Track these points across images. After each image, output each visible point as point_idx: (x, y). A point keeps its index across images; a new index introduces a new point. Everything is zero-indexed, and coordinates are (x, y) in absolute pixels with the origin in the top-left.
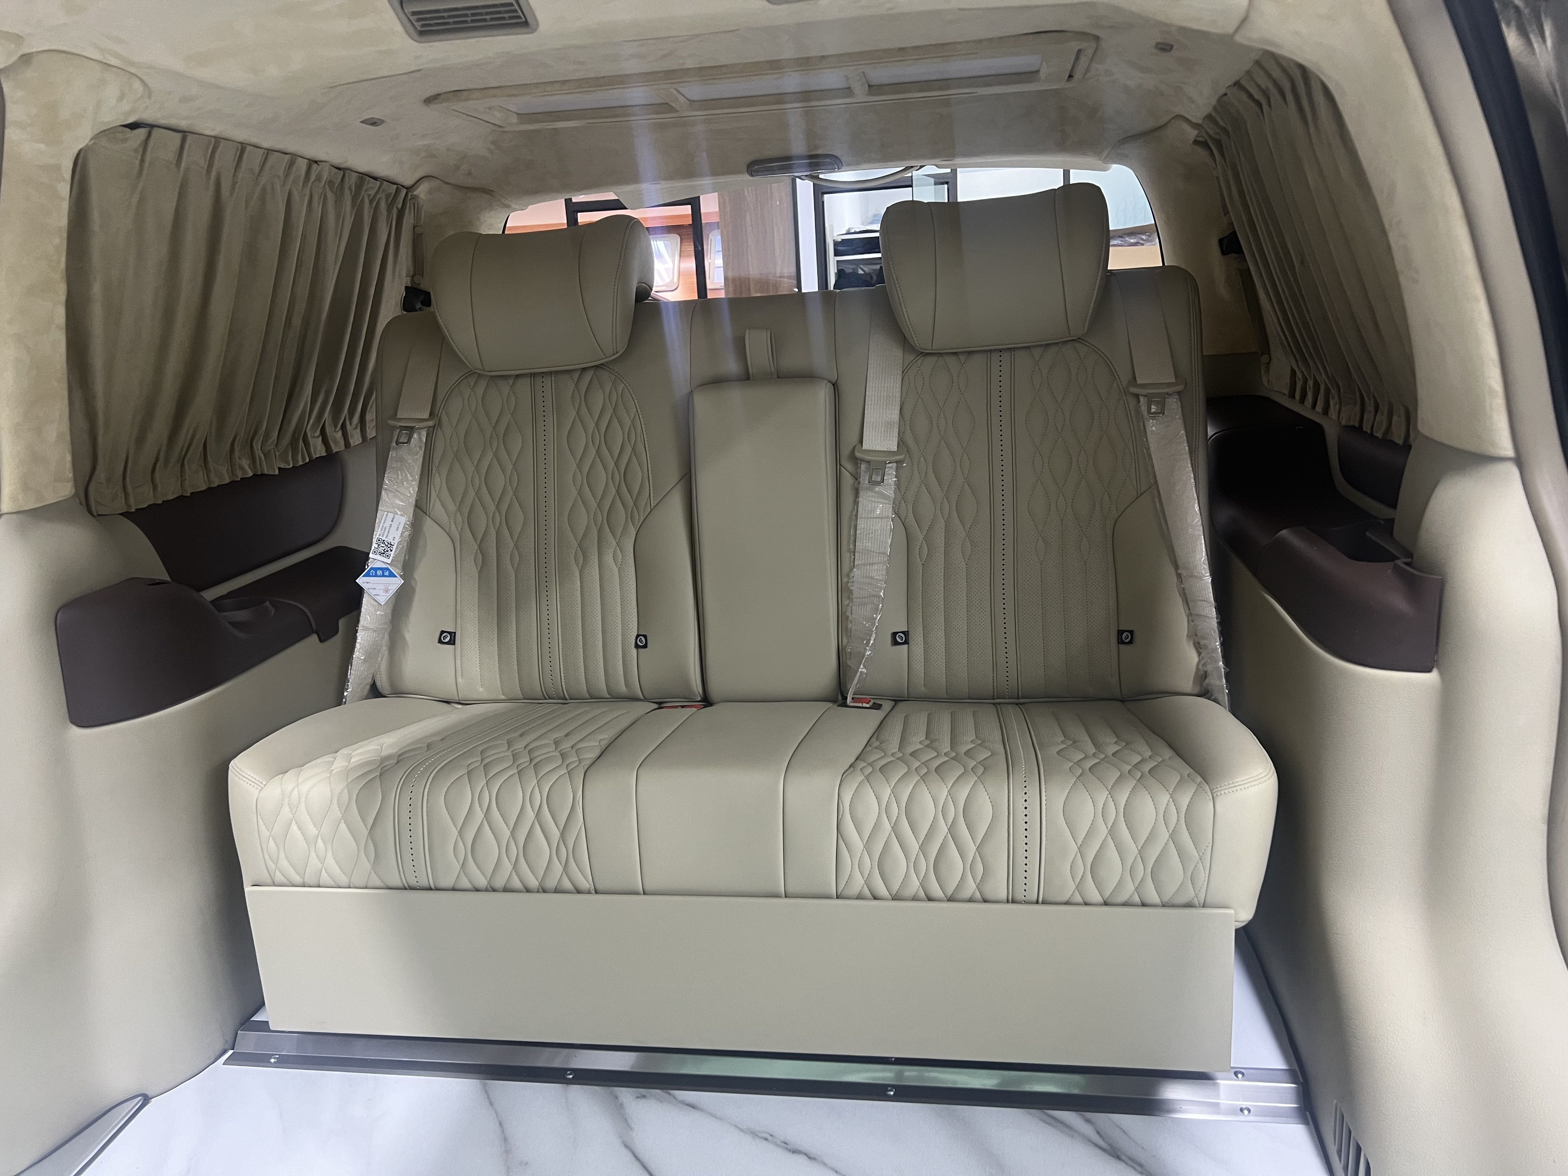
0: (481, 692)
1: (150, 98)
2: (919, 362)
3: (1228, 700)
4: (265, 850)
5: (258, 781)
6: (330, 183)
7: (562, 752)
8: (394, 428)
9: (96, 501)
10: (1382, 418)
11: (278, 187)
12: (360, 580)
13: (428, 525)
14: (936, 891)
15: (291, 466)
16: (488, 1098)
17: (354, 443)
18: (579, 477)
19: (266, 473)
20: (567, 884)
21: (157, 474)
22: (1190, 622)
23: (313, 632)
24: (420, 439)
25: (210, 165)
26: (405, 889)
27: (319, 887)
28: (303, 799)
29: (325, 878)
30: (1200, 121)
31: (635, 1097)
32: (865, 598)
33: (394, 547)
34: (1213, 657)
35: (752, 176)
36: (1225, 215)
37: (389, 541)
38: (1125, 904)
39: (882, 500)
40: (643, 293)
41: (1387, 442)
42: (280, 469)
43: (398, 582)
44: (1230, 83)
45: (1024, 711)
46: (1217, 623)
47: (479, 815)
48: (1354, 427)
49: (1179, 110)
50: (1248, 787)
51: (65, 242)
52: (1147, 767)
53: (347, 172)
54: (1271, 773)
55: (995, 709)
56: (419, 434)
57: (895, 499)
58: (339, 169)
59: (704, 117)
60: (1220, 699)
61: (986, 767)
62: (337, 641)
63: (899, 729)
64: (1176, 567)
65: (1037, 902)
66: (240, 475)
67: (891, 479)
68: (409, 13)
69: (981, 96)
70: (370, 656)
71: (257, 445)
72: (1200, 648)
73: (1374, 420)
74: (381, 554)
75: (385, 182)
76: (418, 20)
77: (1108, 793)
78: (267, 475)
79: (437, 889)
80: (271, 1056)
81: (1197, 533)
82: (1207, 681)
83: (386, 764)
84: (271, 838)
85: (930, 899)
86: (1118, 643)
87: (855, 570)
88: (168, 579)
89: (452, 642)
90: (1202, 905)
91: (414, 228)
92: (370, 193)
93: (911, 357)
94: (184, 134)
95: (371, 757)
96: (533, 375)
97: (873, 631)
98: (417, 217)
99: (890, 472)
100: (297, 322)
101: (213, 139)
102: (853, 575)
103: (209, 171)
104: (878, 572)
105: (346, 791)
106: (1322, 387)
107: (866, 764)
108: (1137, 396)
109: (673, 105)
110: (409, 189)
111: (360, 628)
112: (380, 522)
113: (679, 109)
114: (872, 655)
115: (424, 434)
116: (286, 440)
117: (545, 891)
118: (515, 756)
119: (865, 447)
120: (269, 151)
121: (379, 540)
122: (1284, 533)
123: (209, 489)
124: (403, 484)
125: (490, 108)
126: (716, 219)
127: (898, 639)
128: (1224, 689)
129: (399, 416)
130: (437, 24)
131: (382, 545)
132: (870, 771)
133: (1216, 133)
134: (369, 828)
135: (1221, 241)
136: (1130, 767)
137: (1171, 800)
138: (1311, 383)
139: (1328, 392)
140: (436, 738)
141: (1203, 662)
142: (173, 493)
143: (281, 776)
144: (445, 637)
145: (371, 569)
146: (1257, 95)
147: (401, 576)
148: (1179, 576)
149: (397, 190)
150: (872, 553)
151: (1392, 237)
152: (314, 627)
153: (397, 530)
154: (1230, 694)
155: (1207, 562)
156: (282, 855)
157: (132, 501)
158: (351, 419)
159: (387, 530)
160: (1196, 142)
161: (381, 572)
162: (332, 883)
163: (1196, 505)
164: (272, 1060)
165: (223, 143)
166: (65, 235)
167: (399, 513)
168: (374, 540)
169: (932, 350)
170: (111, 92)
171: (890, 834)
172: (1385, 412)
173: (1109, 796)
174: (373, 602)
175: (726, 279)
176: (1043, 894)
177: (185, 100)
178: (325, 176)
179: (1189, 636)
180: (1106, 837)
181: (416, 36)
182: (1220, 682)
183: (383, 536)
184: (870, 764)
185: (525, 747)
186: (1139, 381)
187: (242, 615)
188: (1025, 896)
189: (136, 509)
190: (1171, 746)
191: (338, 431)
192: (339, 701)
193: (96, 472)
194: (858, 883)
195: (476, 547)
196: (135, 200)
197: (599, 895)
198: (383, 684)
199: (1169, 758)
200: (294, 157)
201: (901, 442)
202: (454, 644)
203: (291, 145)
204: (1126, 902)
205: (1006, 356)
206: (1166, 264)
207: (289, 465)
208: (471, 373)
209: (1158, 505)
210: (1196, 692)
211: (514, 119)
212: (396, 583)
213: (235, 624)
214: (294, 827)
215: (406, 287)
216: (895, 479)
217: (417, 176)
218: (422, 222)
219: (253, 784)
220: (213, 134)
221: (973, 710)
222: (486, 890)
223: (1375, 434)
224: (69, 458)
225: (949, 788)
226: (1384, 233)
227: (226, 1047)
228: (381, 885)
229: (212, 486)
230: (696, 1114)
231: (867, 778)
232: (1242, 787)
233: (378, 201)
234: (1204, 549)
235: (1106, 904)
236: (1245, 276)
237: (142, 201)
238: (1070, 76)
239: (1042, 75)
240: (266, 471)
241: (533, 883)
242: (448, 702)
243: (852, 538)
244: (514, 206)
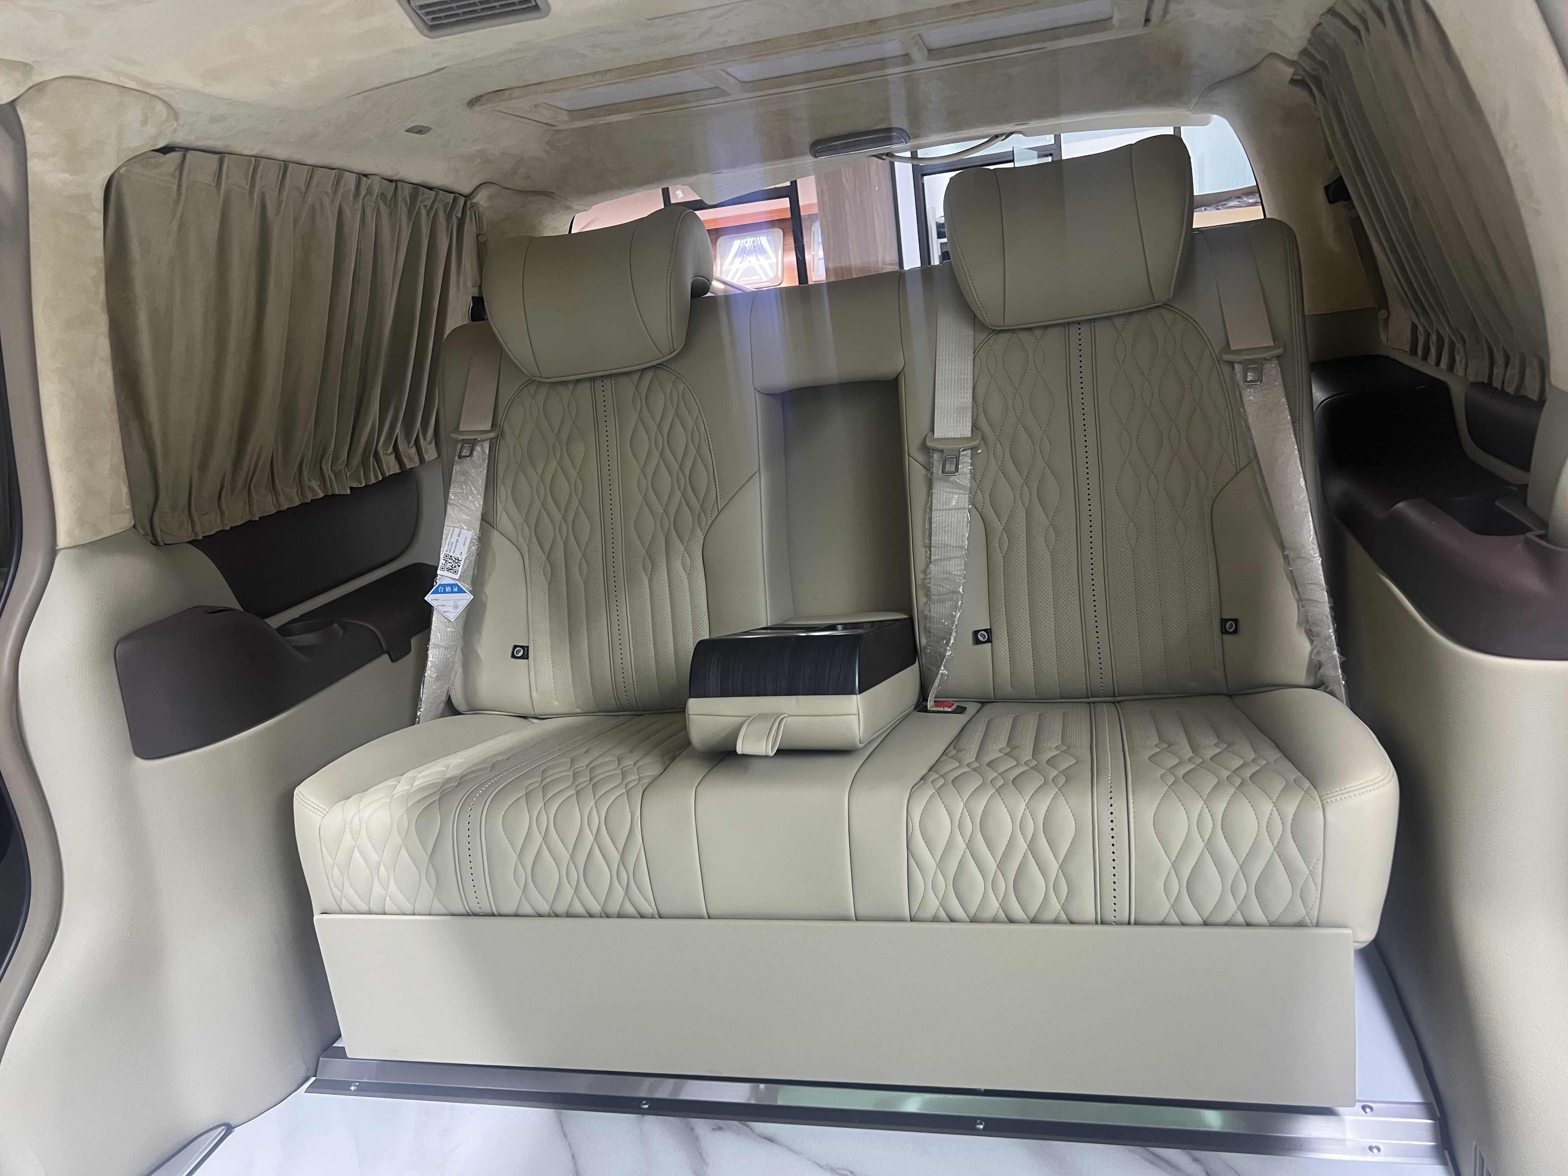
0: (556, 706)
1: (177, 119)
2: (991, 341)
3: (1346, 692)
4: (330, 879)
5: (321, 807)
6: (383, 196)
7: (623, 770)
8: (457, 441)
9: (161, 530)
10: (1513, 371)
11: (327, 202)
12: (429, 598)
13: (496, 538)
14: (1017, 912)
15: (364, 485)
16: (562, 1129)
17: (429, 458)
18: (644, 481)
19: (337, 493)
20: (630, 909)
21: (223, 500)
22: (1301, 607)
23: (384, 652)
24: (484, 452)
25: (252, 186)
26: (469, 915)
27: (385, 914)
28: (365, 826)
29: (389, 906)
30: (1295, 58)
31: (711, 1129)
32: (943, 595)
33: (462, 563)
34: (1326, 646)
35: (816, 157)
36: (1330, 159)
37: (456, 557)
38: (1227, 924)
39: (958, 491)
40: (700, 289)
41: (1520, 399)
42: (351, 488)
43: (468, 597)
44: (1324, 10)
45: (1120, 711)
46: (1330, 607)
47: (538, 838)
48: (1483, 383)
49: (1272, 47)
50: (1363, 793)
51: (103, 273)
52: (1248, 772)
53: (399, 184)
54: (1388, 778)
55: (1088, 708)
56: (482, 447)
57: (971, 489)
58: (391, 181)
59: (759, 98)
60: (1337, 691)
61: (1068, 776)
62: (409, 660)
63: (979, 735)
64: (1283, 548)
65: (1129, 923)
66: (310, 497)
67: (965, 467)
68: (416, 7)
69: (1050, 51)
70: (444, 672)
71: (327, 467)
72: (1313, 636)
73: (1505, 373)
74: (448, 570)
75: (441, 192)
76: (428, 14)
77: (1203, 802)
78: (338, 495)
79: (500, 915)
80: (350, 1083)
81: (1303, 510)
82: (1321, 671)
83: (447, 787)
84: (335, 866)
85: (1011, 921)
86: (1222, 633)
87: (931, 566)
88: (238, 607)
89: (525, 656)
90: (1314, 925)
91: (477, 236)
92: (425, 203)
93: (982, 336)
94: (221, 154)
95: (435, 779)
96: (593, 379)
97: (952, 630)
98: (479, 225)
99: (965, 460)
100: (358, 339)
101: (253, 159)
102: (929, 571)
103: (251, 193)
104: (956, 567)
105: (405, 817)
106: (1446, 340)
107: (938, 776)
108: (1231, 364)
109: (723, 87)
110: (467, 197)
111: (431, 646)
112: (447, 538)
113: (730, 92)
114: (953, 655)
115: (487, 445)
116: (356, 460)
117: (608, 916)
118: (575, 776)
119: (936, 435)
120: (314, 167)
121: (446, 556)
122: (1401, 505)
123: (279, 512)
124: (468, 498)
125: (535, 106)
126: (815, 210)
127: (979, 637)
128: (1339, 680)
129: (461, 429)
130: (446, 17)
131: (450, 561)
132: (942, 783)
133: (1314, 69)
134: (429, 852)
135: (1326, 188)
136: (1228, 773)
137: (1275, 809)
138: (1434, 338)
139: (1452, 345)
140: (500, 758)
141: (1315, 651)
142: (242, 518)
143: (343, 802)
144: (518, 652)
145: (440, 585)
146: (1354, 21)
147: (470, 591)
148: (1286, 558)
149: (455, 199)
150: (952, 548)
151: (1509, 164)
152: (385, 647)
153: (464, 545)
154: (1348, 686)
155: (1315, 542)
156: (347, 883)
157: (198, 528)
158: (425, 434)
159: (454, 545)
160: (1293, 81)
161: (450, 588)
162: (398, 911)
163: (1302, 480)
164: (353, 1088)
165: (263, 162)
166: (102, 265)
167: (465, 528)
168: (442, 556)
169: (1004, 326)
170: (133, 114)
171: (964, 852)
172: (1517, 364)
173: (1205, 806)
174: (443, 619)
175: (827, 270)
176: (1135, 915)
177: (215, 119)
178: (376, 190)
179: (1299, 624)
180: (1203, 851)
181: (426, 31)
182: (1335, 674)
183: (450, 551)
184: (943, 776)
185: (587, 765)
186: (1233, 347)
187: (309, 639)
188: (1115, 917)
189: (203, 537)
190: (1279, 747)
191: (412, 447)
192: (413, 720)
193: (159, 502)
194: (933, 905)
195: (544, 558)
196: (175, 226)
197: (664, 920)
198: (458, 701)
199: (1275, 761)
200: (341, 171)
201: (975, 427)
202: (527, 658)
203: (338, 160)
204: (1228, 921)
205: (1085, 328)
206: (1267, 217)
207: (361, 484)
208: (531, 381)
209: (1259, 481)
210: (1310, 683)
211: (565, 117)
212: (466, 598)
213: (301, 649)
214: (357, 854)
215: (473, 297)
216: (970, 467)
217: (476, 182)
218: (485, 230)
219: (316, 811)
220: (253, 153)
221: (1064, 711)
222: (549, 916)
223: (1506, 390)
224: (125, 489)
225: (1027, 801)
226: (1501, 162)
227: (309, 1075)
228: (444, 911)
229: (282, 509)
230: (774, 1149)
231: (938, 791)
232: (1356, 793)
233: (436, 210)
234: (1312, 528)
235: (1206, 924)
236: (1356, 224)
237: (182, 226)
238: (1147, 21)
239: (1115, 21)
240: (337, 491)
241: (596, 908)
242: (525, 717)
243: (927, 533)
244: (575, 207)
